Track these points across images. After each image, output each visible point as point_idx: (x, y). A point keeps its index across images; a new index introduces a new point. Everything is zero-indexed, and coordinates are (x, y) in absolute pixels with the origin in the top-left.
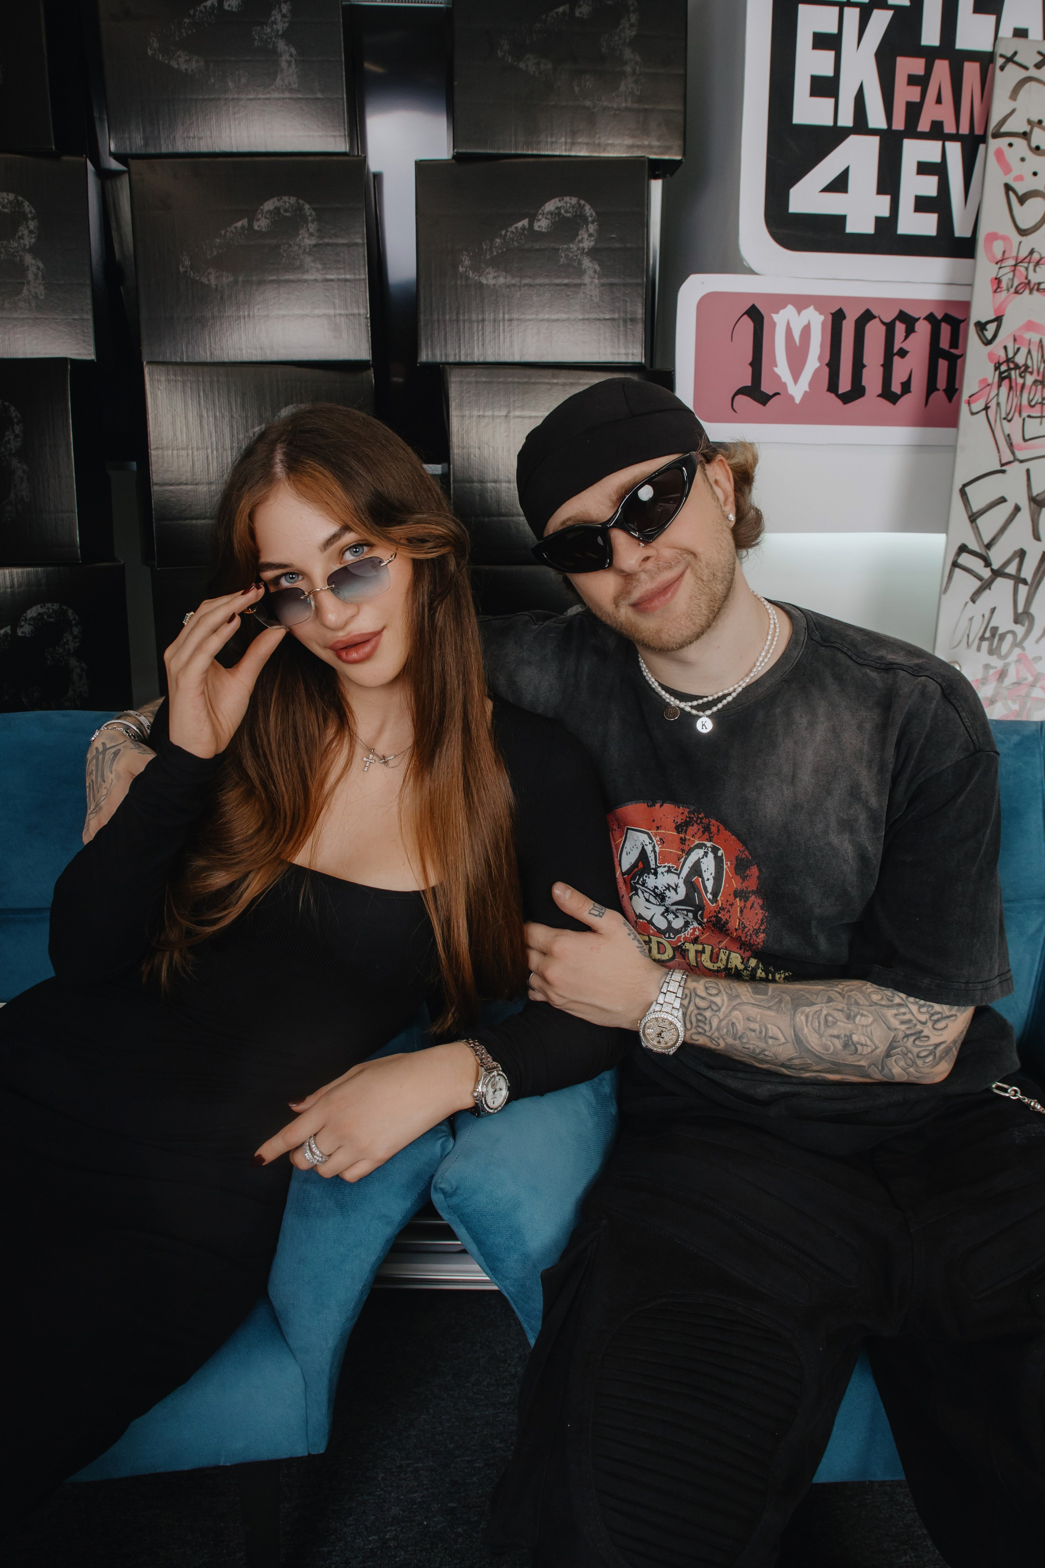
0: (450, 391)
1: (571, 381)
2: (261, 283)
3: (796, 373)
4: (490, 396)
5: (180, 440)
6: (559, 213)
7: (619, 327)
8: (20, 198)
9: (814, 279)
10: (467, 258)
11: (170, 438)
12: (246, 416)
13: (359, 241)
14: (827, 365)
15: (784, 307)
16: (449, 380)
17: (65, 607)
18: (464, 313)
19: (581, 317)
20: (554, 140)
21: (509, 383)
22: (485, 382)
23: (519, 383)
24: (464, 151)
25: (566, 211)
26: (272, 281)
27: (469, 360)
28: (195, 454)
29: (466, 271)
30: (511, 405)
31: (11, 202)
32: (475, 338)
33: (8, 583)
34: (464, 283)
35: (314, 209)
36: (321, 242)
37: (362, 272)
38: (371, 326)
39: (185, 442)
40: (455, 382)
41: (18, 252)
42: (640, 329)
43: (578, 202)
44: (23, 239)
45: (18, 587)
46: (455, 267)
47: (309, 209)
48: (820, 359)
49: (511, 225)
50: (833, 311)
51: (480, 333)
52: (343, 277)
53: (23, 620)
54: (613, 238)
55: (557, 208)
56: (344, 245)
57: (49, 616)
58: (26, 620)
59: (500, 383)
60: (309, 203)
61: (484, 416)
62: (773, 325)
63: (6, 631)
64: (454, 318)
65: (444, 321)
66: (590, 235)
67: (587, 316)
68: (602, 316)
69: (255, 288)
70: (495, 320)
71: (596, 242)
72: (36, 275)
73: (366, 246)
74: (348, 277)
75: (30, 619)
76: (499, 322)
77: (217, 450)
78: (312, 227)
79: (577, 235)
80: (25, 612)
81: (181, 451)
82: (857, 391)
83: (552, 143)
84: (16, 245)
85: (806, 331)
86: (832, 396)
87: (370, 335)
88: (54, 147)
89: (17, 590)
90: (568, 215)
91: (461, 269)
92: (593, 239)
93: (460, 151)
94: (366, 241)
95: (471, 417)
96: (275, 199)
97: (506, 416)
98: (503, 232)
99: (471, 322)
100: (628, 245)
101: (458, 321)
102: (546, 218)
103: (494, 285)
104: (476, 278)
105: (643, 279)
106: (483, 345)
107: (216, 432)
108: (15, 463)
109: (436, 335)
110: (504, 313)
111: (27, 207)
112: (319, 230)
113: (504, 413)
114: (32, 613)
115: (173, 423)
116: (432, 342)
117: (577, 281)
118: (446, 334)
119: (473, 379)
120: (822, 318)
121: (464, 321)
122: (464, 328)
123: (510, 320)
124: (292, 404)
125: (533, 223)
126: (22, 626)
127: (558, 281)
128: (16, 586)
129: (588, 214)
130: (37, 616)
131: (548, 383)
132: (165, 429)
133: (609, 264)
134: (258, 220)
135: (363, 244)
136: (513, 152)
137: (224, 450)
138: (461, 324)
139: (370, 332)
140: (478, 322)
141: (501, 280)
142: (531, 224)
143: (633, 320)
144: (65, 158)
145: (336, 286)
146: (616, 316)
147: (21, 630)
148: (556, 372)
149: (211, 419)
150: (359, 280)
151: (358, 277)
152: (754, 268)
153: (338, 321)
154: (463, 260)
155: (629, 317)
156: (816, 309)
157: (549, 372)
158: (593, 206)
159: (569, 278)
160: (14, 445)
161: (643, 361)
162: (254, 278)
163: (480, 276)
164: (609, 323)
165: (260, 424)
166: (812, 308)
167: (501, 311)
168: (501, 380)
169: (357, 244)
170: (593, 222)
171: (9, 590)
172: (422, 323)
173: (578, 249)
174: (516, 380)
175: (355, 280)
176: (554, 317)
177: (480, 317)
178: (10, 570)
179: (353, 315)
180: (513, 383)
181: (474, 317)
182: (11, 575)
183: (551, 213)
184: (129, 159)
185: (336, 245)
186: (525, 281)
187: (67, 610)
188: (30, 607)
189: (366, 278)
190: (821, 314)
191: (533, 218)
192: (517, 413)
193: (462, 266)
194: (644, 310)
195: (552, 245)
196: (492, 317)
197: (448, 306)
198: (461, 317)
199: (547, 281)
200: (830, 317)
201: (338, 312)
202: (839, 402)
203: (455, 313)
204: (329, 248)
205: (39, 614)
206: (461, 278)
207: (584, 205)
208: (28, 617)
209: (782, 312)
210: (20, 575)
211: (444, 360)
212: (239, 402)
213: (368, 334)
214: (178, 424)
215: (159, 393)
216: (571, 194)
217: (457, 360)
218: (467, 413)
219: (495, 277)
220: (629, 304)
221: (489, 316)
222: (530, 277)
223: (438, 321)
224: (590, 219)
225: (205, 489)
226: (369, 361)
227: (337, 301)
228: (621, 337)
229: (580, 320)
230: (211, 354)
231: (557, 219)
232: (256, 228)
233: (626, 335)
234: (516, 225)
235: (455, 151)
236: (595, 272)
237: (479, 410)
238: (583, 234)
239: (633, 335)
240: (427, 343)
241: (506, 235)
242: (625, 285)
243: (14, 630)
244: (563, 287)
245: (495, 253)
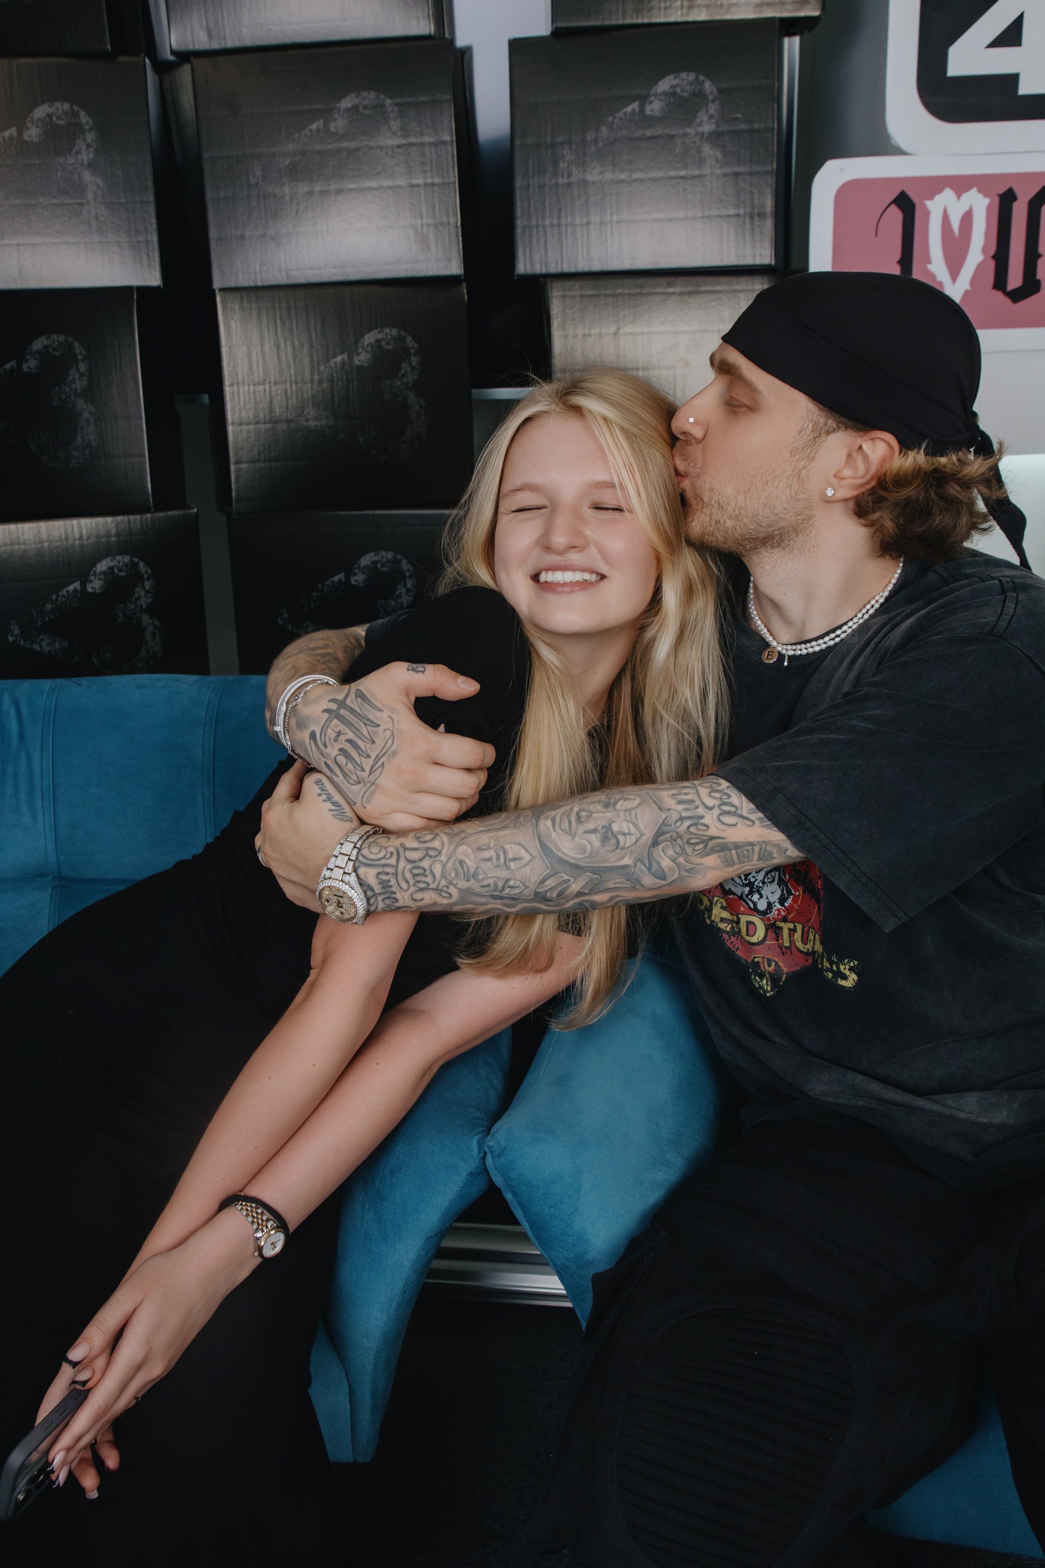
0: (551, 308)
1: (689, 289)
2: (339, 192)
3: (954, 269)
4: (597, 311)
5: (257, 375)
6: (675, 93)
7: (744, 223)
8: (76, 108)
9: (977, 154)
10: (569, 152)
11: (246, 372)
12: (327, 344)
13: (447, 138)
14: (994, 257)
15: (940, 191)
16: (550, 295)
17: (136, 560)
18: (566, 216)
19: (700, 215)
20: (668, 4)
21: (619, 295)
22: (591, 296)
23: (629, 294)
24: (564, 25)
25: (682, 91)
26: (351, 190)
27: (573, 270)
28: (273, 388)
29: (568, 167)
30: (621, 320)
31: (66, 113)
32: (580, 245)
33: (77, 535)
34: (566, 181)
35: (397, 104)
36: (404, 142)
37: (451, 174)
38: (463, 235)
39: (262, 375)
40: (557, 297)
41: (76, 169)
42: (768, 225)
43: (697, 79)
44: (81, 154)
45: (87, 539)
46: (555, 163)
47: (391, 104)
48: (984, 250)
49: (619, 110)
50: (1001, 192)
51: (585, 239)
52: (429, 181)
53: (92, 575)
54: (737, 119)
55: (672, 86)
56: (430, 144)
57: (120, 570)
58: (95, 575)
59: (608, 295)
60: (391, 97)
61: (590, 335)
62: (927, 213)
63: (75, 587)
64: (555, 221)
65: (544, 227)
66: (711, 117)
67: (707, 213)
68: (724, 212)
69: (333, 198)
70: (601, 223)
71: (718, 125)
72: (95, 193)
73: (455, 144)
74: (436, 180)
75: (100, 574)
76: (606, 224)
77: (296, 383)
78: (395, 125)
79: (695, 117)
80: (95, 566)
81: (257, 386)
82: (1030, 286)
83: (666, 8)
84: (73, 161)
85: (967, 219)
86: (999, 295)
87: (461, 246)
88: (109, 47)
89: (85, 543)
90: (685, 94)
91: (563, 165)
92: (714, 121)
93: (559, 25)
94: (454, 138)
95: (575, 336)
96: (353, 95)
97: (616, 334)
98: (610, 119)
99: (574, 226)
100: (756, 126)
101: (559, 225)
102: (660, 100)
103: (600, 182)
104: (581, 174)
105: (772, 165)
106: (588, 252)
107: (295, 363)
108: (81, 404)
109: (535, 242)
110: (612, 215)
111: (84, 118)
112: (403, 129)
113: (612, 330)
114: (102, 566)
115: (249, 355)
116: (530, 251)
117: (696, 172)
118: (546, 242)
119: (578, 293)
120: (987, 201)
121: (567, 225)
122: (567, 233)
123: (619, 222)
124: (377, 328)
125: (644, 105)
126: (91, 582)
127: (673, 174)
128: (85, 537)
129: (708, 92)
130: (107, 570)
131: (663, 293)
132: (240, 362)
133: (732, 150)
134: (335, 120)
135: (452, 142)
136: (620, 22)
137: (304, 383)
138: (563, 228)
139: (461, 243)
140: (582, 225)
141: (608, 176)
142: (642, 108)
143: (761, 215)
144: (122, 59)
145: (422, 192)
146: (742, 211)
147: (91, 585)
148: (672, 279)
149: (289, 349)
150: (449, 184)
151: (446, 180)
152: (904, 146)
153: (425, 232)
154: (565, 154)
155: (756, 211)
156: (980, 191)
157: (665, 280)
158: (713, 82)
159: (686, 169)
160: (80, 385)
161: (773, 263)
162: (332, 187)
163: (584, 172)
164: (733, 220)
165: (342, 352)
166: (974, 191)
167: (608, 212)
168: (609, 292)
169: (443, 143)
170: (713, 101)
171: (78, 542)
172: (519, 231)
173: (697, 134)
174: (626, 291)
175: (444, 184)
176: (668, 216)
177: (585, 220)
178: (78, 521)
179: (442, 224)
180: (623, 295)
181: (578, 220)
182: (79, 526)
183: (665, 94)
184: (192, 58)
185: (422, 144)
186: (635, 176)
187: (138, 563)
188: (100, 560)
189: (455, 182)
190: (986, 196)
191: (644, 100)
192: (628, 329)
193: (563, 161)
194: (774, 203)
195: (667, 131)
196: (598, 220)
197: (548, 209)
198: (563, 221)
199: (660, 174)
200: (997, 200)
201: (425, 221)
202: (1006, 301)
203: (555, 216)
204: (414, 148)
205: (110, 568)
206: (563, 176)
207: (703, 82)
208: (98, 571)
209: (938, 198)
210: (89, 526)
211: (544, 271)
212: (318, 329)
213: (459, 245)
214: (254, 357)
215: (233, 323)
216: (688, 69)
217: (559, 270)
218: (571, 332)
219: (600, 173)
220: (756, 197)
221: (595, 218)
222: (641, 170)
223: (538, 227)
224: (710, 97)
225: (284, 427)
226: (459, 276)
227: (424, 210)
228: (748, 236)
229: (699, 218)
230: (287, 274)
231: (672, 100)
232: (333, 129)
233: (753, 234)
234: (624, 110)
235: (554, 26)
236: (717, 160)
237: (584, 328)
238: (702, 116)
239: (761, 233)
240: (525, 252)
241: (613, 123)
242: (751, 174)
243: (83, 586)
244: (680, 180)
245: (601, 144)
